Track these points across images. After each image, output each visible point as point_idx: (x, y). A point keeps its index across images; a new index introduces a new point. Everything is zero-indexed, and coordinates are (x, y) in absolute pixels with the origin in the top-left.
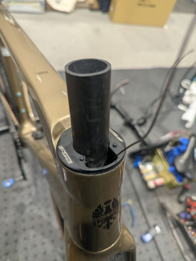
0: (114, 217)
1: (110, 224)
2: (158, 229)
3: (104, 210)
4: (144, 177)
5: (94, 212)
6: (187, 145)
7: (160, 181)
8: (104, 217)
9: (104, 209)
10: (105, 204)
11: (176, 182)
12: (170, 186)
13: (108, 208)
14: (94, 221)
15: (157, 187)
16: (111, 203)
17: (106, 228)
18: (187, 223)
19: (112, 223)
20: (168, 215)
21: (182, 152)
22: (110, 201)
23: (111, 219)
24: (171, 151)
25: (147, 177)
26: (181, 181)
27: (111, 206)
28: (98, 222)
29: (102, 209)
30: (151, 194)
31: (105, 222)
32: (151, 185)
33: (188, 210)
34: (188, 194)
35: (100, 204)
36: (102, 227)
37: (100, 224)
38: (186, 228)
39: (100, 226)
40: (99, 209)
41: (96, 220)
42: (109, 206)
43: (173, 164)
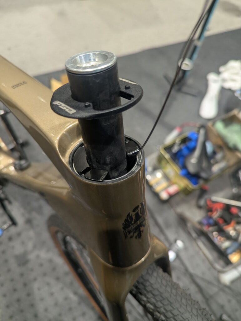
0: (144, 224)
1: (141, 232)
2: (180, 244)
3: (134, 219)
4: (154, 189)
5: (124, 223)
6: (197, 140)
7: (173, 189)
8: (135, 226)
9: (134, 217)
10: (134, 211)
11: (191, 186)
12: (186, 192)
13: (137, 215)
14: (125, 232)
15: (171, 196)
16: (139, 209)
17: (138, 237)
18: (211, 229)
19: (143, 231)
20: (189, 225)
21: (192, 150)
22: (137, 207)
23: (141, 227)
24: (180, 151)
25: (158, 189)
26: (196, 183)
27: (139, 213)
28: (130, 232)
29: (131, 218)
30: (166, 207)
31: (136, 231)
32: (164, 196)
33: (209, 213)
34: (206, 197)
35: (128, 213)
36: (134, 238)
37: (132, 234)
38: (210, 235)
39: (131, 237)
40: (128, 218)
41: (127, 231)
42: (138, 212)
43: (184, 167)
